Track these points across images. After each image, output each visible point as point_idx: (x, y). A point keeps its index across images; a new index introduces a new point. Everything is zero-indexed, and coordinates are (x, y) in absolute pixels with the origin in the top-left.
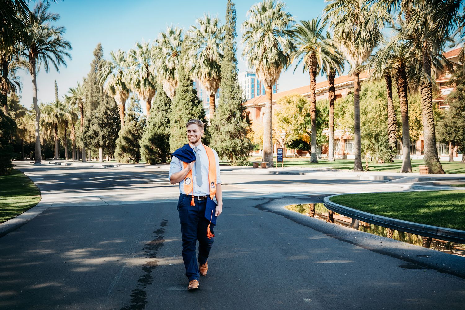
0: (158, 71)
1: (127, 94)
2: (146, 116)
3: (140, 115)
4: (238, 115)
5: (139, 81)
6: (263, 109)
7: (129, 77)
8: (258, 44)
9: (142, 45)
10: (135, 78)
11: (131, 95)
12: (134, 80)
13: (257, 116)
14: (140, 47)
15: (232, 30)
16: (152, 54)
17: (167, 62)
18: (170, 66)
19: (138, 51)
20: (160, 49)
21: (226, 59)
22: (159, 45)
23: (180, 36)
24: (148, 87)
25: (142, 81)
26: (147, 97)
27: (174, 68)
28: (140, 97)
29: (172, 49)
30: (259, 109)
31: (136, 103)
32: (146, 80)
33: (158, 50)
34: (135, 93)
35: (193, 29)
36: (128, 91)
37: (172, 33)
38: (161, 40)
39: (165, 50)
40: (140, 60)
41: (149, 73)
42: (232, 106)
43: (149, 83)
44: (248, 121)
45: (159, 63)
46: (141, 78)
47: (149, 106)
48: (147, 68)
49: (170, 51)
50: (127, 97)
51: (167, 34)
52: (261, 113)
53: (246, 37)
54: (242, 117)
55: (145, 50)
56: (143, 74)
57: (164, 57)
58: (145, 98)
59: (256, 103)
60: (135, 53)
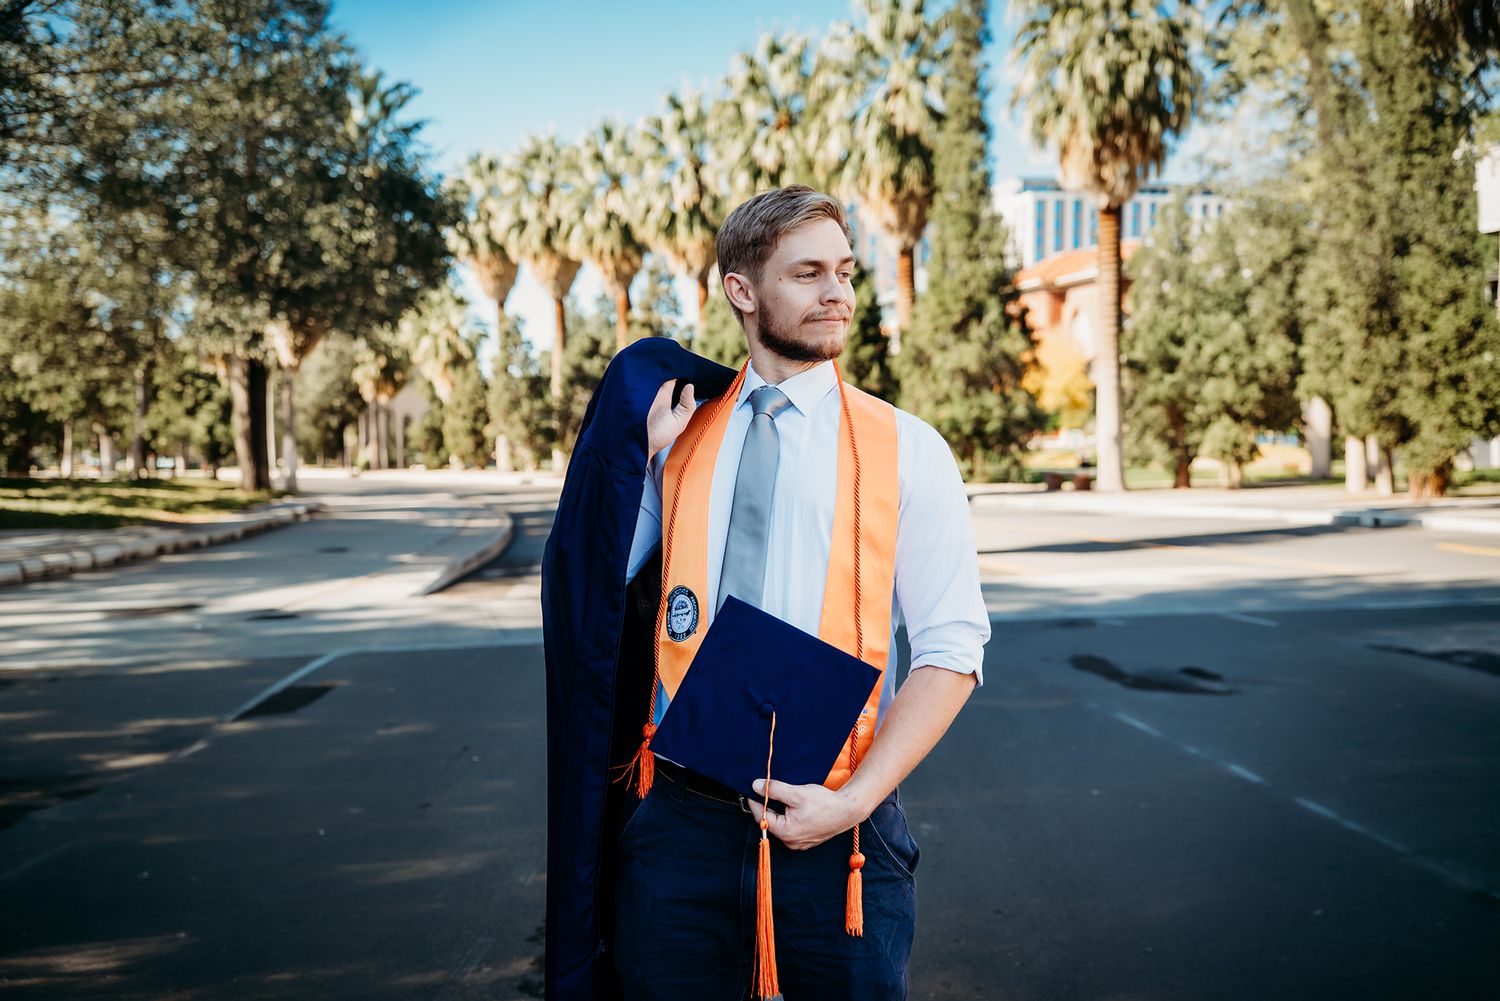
0: (731, 180)
1: (635, 260)
2: (690, 329)
3: (675, 325)
4: (993, 314)
5: (673, 217)
6: (1073, 297)
7: (641, 205)
8: (1066, 62)
9: (683, 99)
10: (659, 204)
11: (648, 261)
12: (658, 215)
13: (1056, 317)
14: (676, 105)
15: (975, 21)
16: (711, 126)
17: (758, 150)
18: (768, 161)
19: (670, 119)
20: (738, 106)
21: (952, 125)
22: (734, 94)
23: (799, 59)
24: (698, 230)
25: (682, 217)
26: (698, 267)
27: (781, 168)
28: (677, 267)
29: (776, 107)
30: (1060, 295)
31: (664, 286)
32: (695, 211)
33: (731, 111)
34: (660, 253)
35: (843, 31)
36: (641, 249)
37: (775, 50)
38: (741, 76)
39: (753, 109)
40: (676, 146)
41: (702, 189)
42: (973, 284)
43: (704, 222)
44: (1026, 331)
45: (734, 150)
46: (678, 207)
47: (703, 293)
48: (697, 170)
49: (767, 112)
50: (635, 270)
51: (760, 55)
52: (1067, 309)
53: (1023, 42)
54: (1007, 320)
55: (690, 114)
56: (684, 194)
57: (748, 133)
58: (690, 268)
59: (1049, 278)
60: (659, 125)
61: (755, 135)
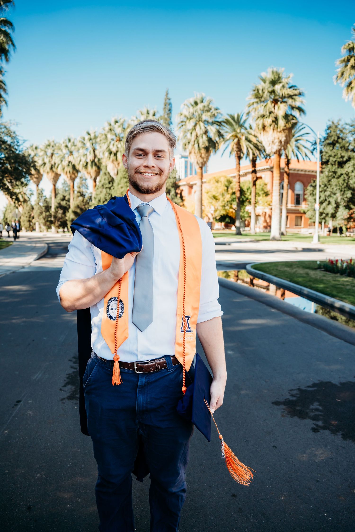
0: (103, 154)
1: (76, 174)
2: (91, 193)
3: (87, 192)
4: (173, 192)
5: (87, 163)
6: (194, 187)
7: (79, 159)
8: (190, 131)
9: (90, 132)
10: (83, 160)
11: (80, 175)
12: (83, 162)
13: (190, 193)
14: (89, 134)
15: (168, 119)
16: (98, 140)
17: (111, 147)
18: (114, 150)
19: (87, 137)
20: (106, 135)
22: (106, 132)
23: (122, 124)
24: (94, 167)
25: (90, 163)
26: (93, 177)
27: (117, 152)
28: (88, 177)
29: (116, 136)
30: (191, 187)
31: (84, 181)
32: (93, 161)
33: (104, 136)
34: (83, 173)
35: (135, 118)
36: (78, 171)
37: (116, 122)
38: (107, 128)
39: (110, 136)
40: (88, 144)
41: (95, 156)
43: (96, 164)
44: (181, 197)
45: (105, 147)
46: (88, 160)
47: (94, 184)
48: (94, 151)
49: (114, 137)
50: (76, 177)
51: (113, 123)
52: (193, 191)
53: (180, 125)
54: (176, 194)
55: (92, 136)
56: (90, 157)
57: (108, 142)
58: (91, 177)
59: (188, 182)
60: (84, 139)
61: (110, 143)
